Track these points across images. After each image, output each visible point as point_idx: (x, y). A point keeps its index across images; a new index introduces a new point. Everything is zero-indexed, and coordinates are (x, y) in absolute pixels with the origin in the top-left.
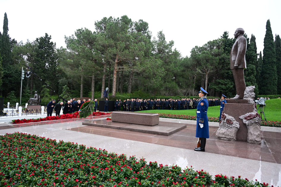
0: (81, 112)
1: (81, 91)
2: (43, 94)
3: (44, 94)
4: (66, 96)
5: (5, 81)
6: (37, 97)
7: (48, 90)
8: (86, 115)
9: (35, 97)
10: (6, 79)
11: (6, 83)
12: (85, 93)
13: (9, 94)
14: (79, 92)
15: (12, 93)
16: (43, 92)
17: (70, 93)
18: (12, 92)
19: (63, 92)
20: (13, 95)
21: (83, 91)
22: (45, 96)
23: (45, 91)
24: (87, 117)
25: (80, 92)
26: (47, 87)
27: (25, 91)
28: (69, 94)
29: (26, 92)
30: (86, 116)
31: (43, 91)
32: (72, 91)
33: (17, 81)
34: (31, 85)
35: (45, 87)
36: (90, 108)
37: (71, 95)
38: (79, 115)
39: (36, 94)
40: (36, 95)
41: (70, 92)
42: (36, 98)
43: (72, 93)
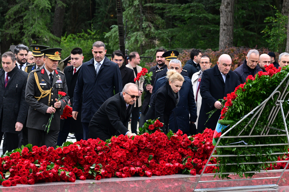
0: (223, 141)
1: (222, 7)
2: (18, 24)
3: (22, 28)
4: (136, 41)
8: (252, 159)
12: (245, 25)
14: (210, 16)
16: (18, 17)
17: (160, 20)
21: (234, 11)
22: (25, 39)
23: (27, 9)
24: (263, 172)
25: (217, 12)
28: (157, 28)
30: (256, 168)
31: (15, 8)
32: (174, 10)
36: (279, 118)
37: (166, 33)
38: (213, 155)
41: (162, 15)
43: (171, 22)
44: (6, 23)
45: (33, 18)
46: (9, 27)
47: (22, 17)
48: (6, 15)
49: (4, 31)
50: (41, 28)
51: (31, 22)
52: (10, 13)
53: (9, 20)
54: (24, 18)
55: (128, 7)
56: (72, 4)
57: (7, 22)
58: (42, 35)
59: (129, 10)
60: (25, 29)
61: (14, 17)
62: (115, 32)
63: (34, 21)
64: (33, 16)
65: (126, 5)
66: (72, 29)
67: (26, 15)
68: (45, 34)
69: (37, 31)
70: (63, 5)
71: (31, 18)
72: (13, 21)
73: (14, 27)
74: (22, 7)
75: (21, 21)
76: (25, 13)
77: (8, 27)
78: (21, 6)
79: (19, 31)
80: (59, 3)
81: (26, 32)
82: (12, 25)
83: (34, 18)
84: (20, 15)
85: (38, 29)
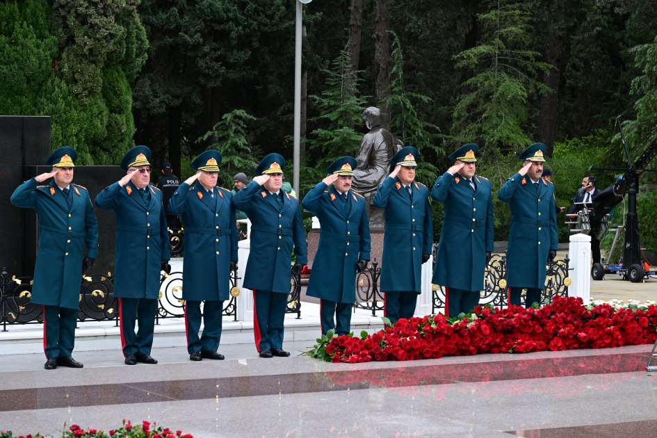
2: (474, 126)
3: (480, 131)
5: (178, 28)
6: (382, 155)
7: (513, 87)
9: (363, 157)
10: (181, 12)
11: (185, 43)
13: (211, 139)
15: (228, 127)
18: (228, 117)
19: (639, 104)
20: (238, 150)
26: (510, 65)
27: (331, 109)
29: (333, 116)
31: (468, 99)
33: (262, 18)
34: (379, 56)
35: (486, 61)
39: (375, 128)
40: (375, 138)
42: (371, 163)
44: (454, 125)
45: (497, 115)
46: (459, 131)
47: (481, 114)
48: (453, 113)
49: (451, 138)
50: (512, 130)
51: (494, 122)
52: (460, 107)
53: (458, 119)
54: (484, 115)
55: (649, 89)
56: (579, 87)
57: (456, 123)
58: (512, 141)
59: (651, 94)
60: (485, 132)
61: (467, 115)
62: (629, 131)
63: (499, 120)
64: (498, 111)
65: (645, 85)
66: (581, 129)
67: (486, 110)
68: (519, 140)
69: (504, 135)
70: (548, 91)
71: (494, 115)
72: (465, 121)
73: (467, 130)
74: (480, 97)
75: (479, 120)
76: (484, 107)
77: (457, 132)
78: (477, 95)
79: (475, 137)
80: (540, 89)
81: (487, 138)
82: (465, 129)
83: (499, 114)
84: (477, 111)
85: (506, 132)
